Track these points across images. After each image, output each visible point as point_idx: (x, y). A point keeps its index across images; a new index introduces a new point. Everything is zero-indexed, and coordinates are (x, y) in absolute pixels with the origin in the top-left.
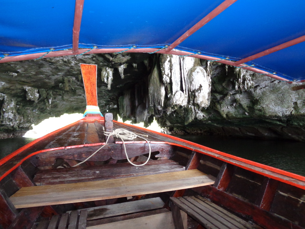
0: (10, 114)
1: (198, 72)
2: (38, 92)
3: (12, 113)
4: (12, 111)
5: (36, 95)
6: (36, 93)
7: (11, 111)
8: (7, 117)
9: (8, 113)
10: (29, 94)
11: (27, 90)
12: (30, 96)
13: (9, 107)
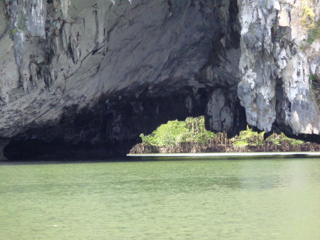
0: (117, 127)
1: (223, 111)
2: (143, 105)
3: (119, 126)
4: (120, 125)
5: (141, 109)
6: (141, 107)
7: (118, 125)
8: (114, 131)
9: (116, 126)
10: (134, 109)
11: (132, 105)
12: (136, 111)
13: (116, 120)
